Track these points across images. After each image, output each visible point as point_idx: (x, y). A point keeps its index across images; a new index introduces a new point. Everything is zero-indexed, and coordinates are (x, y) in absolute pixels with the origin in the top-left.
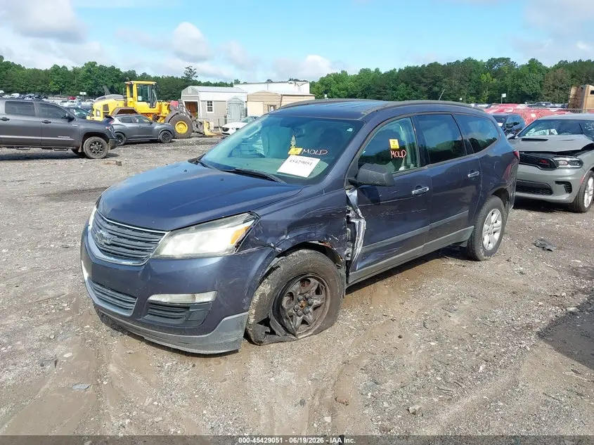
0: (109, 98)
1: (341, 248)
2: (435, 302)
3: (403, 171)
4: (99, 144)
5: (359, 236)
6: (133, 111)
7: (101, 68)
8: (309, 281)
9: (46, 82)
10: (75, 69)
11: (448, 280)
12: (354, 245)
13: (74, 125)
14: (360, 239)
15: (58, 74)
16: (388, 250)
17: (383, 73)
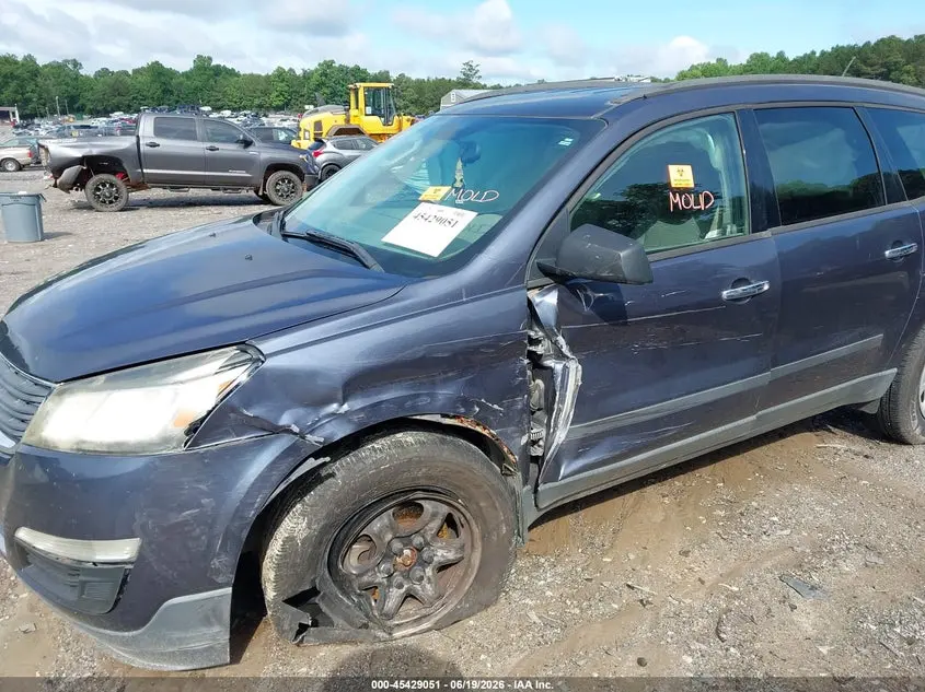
0: (324, 111)
1: (511, 429)
2: (770, 554)
3: (713, 240)
4: (289, 182)
5: (562, 401)
6: (357, 131)
7: (342, 69)
8: (421, 507)
9: (266, 93)
10: (305, 72)
11: (818, 494)
12: (549, 421)
13: (252, 151)
14: (567, 406)
15: (283, 81)
16: (653, 431)
17: (791, 59)
